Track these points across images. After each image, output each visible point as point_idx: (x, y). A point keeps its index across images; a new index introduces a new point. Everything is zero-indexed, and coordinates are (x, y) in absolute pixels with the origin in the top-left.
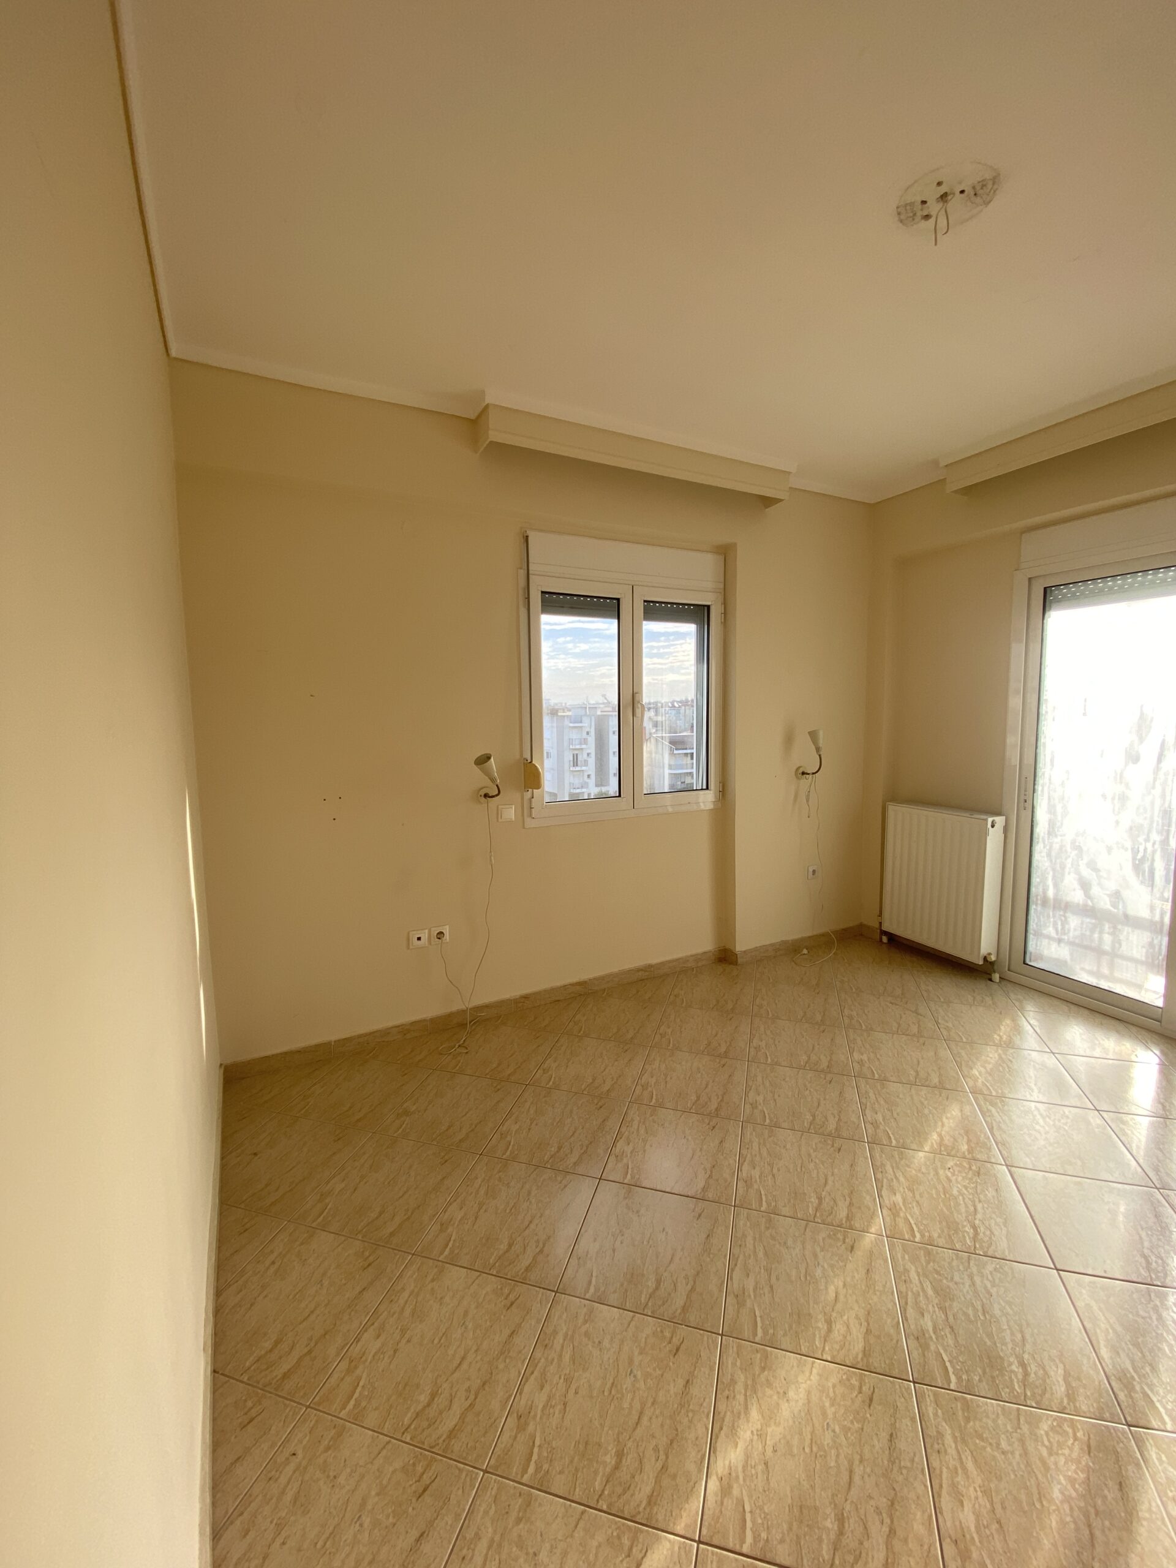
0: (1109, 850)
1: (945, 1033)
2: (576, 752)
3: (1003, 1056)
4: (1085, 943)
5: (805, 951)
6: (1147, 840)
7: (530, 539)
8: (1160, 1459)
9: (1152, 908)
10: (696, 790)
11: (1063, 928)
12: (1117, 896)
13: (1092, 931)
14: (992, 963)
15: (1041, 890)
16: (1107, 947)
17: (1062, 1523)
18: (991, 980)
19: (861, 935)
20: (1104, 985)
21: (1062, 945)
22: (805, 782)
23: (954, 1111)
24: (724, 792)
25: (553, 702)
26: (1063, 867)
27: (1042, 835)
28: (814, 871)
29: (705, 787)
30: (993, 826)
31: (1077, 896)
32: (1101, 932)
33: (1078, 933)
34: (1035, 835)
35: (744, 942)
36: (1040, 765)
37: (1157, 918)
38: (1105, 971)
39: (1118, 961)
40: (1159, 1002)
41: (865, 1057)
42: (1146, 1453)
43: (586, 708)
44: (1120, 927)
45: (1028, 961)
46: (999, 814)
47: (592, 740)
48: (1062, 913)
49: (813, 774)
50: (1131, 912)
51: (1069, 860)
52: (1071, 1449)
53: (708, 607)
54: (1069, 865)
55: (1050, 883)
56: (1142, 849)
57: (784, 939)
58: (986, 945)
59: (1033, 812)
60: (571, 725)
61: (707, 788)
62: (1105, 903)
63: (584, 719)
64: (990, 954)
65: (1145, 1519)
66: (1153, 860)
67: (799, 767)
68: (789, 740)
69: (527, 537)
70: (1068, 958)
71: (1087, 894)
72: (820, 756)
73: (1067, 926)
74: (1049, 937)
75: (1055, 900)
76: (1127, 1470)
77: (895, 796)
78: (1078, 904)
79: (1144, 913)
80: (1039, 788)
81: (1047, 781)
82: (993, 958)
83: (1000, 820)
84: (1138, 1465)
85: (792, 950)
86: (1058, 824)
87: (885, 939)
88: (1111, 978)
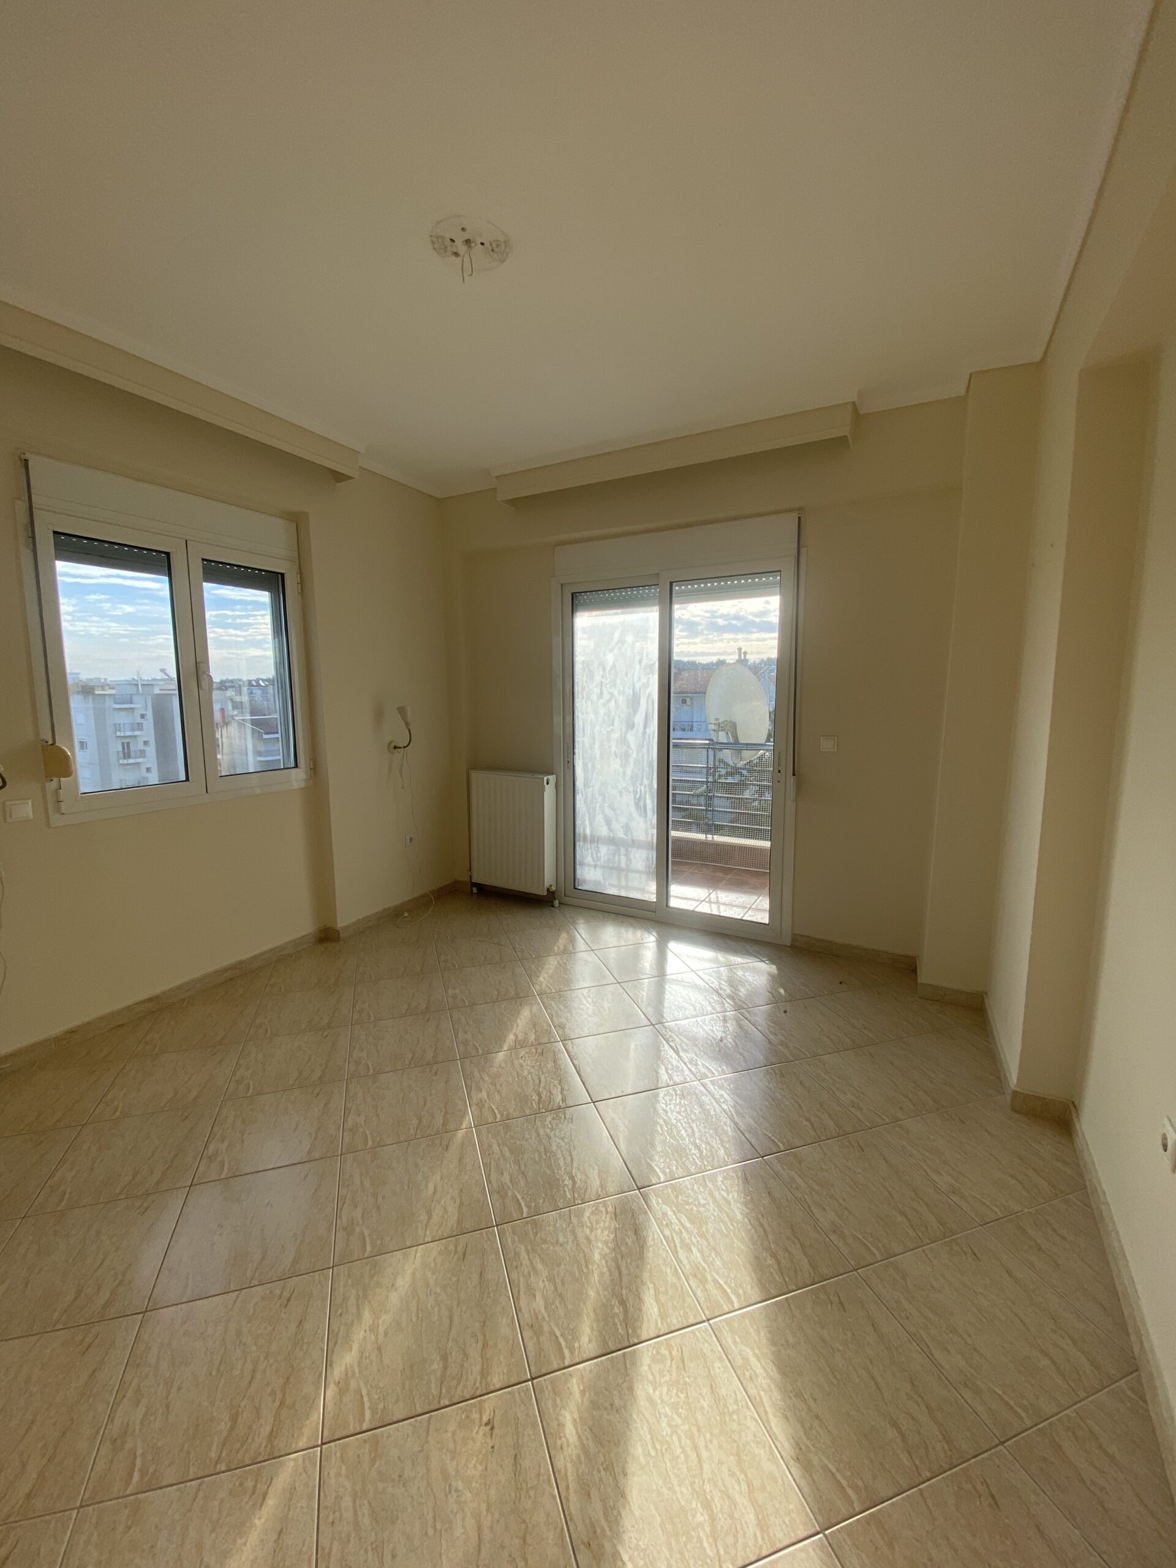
0: (621, 793)
1: (519, 954)
2: (126, 741)
3: (561, 962)
4: (611, 865)
5: (406, 914)
6: (641, 784)
7: (30, 464)
8: (658, 1203)
9: (647, 834)
10: (284, 769)
11: (597, 857)
12: (627, 827)
13: (614, 855)
14: (553, 893)
15: (582, 830)
16: (623, 865)
17: (602, 1274)
18: (553, 906)
19: (456, 890)
20: (623, 894)
21: (597, 869)
22: (398, 755)
23: (526, 1013)
24: (315, 769)
25: (84, 676)
26: (594, 810)
27: (580, 787)
28: (411, 839)
29: (293, 764)
30: (548, 784)
31: (604, 831)
32: (619, 855)
33: (606, 858)
34: (577, 788)
35: (345, 917)
36: (577, 733)
37: (650, 839)
38: (623, 883)
39: (631, 875)
40: (655, 900)
41: (458, 991)
42: (649, 1202)
43: (137, 685)
44: (630, 849)
45: (577, 887)
46: (552, 773)
47: (149, 724)
48: (596, 845)
49: (405, 747)
50: (635, 838)
51: (598, 804)
52: (604, 1222)
53: (283, 575)
54: (598, 808)
55: (587, 823)
56: (639, 790)
57: (387, 906)
58: (549, 879)
59: (574, 770)
60: (117, 706)
61: (296, 766)
62: (620, 834)
63: (135, 698)
64: (551, 886)
65: (650, 1246)
66: (645, 798)
67: (390, 743)
68: (379, 716)
69: (26, 461)
70: (601, 878)
71: (610, 830)
72: (409, 730)
73: (599, 855)
74: (589, 865)
75: (591, 836)
76: (638, 1220)
77: (476, 765)
78: (605, 836)
79: (642, 837)
80: (576, 751)
81: (581, 745)
82: (554, 888)
83: (552, 778)
84: (646, 1213)
85: (395, 915)
86: (590, 778)
87: (475, 890)
88: (627, 888)
